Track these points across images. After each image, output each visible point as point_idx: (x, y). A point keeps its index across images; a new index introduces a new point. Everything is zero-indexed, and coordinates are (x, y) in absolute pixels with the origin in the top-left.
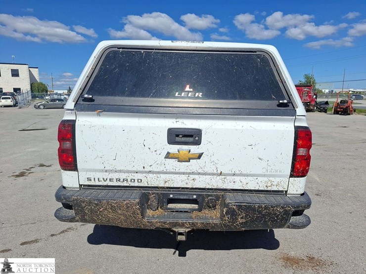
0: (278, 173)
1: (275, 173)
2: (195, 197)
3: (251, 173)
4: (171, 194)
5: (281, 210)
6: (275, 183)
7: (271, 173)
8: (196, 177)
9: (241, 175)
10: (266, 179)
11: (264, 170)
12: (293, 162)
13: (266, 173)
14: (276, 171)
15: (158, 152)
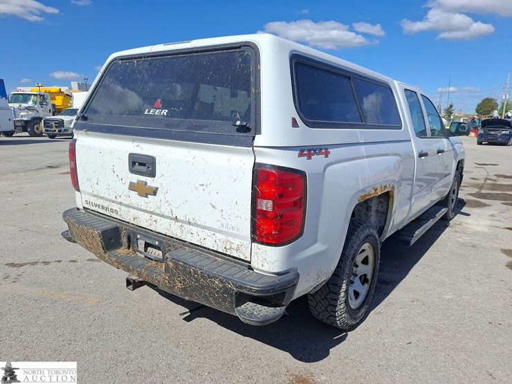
0: (235, 232)
1: (230, 231)
2: (157, 243)
3: (205, 225)
4: (139, 234)
5: (221, 285)
6: (234, 246)
7: (227, 230)
8: (158, 218)
9: (196, 225)
10: (223, 237)
11: (219, 224)
12: (252, 219)
13: (221, 229)
14: (233, 228)
15: (124, 181)
